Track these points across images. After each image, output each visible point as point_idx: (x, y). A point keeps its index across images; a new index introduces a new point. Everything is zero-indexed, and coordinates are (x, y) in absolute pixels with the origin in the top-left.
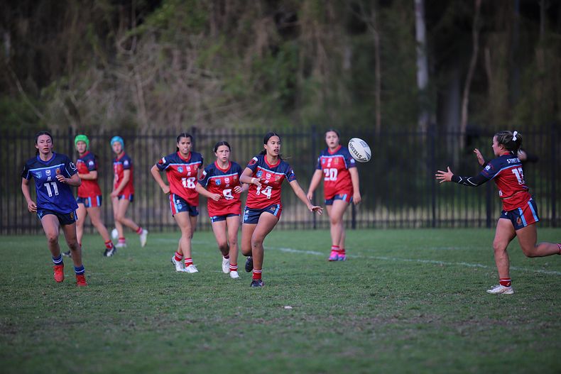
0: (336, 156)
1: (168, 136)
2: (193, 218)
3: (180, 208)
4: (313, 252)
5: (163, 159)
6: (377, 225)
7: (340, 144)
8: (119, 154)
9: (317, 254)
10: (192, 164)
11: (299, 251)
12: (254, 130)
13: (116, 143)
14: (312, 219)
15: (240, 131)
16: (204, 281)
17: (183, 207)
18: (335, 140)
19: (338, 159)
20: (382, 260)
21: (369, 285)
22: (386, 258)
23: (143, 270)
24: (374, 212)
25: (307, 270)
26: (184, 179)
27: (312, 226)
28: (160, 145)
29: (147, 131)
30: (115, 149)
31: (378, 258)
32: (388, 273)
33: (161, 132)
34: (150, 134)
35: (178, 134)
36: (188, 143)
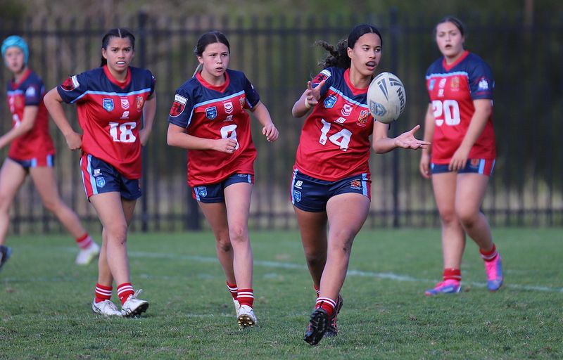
0: (455, 73)
1: (88, 33)
2: (127, 204)
3: (102, 184)
4: (393, 276)
5: (74, 79)
6: (527, 218)
7: (465, 49)
8: (20, 72)
9: (401, 278)
10: (132, 93)
11: (363, 274)
12: (269, 20)
13: (12, 50)
14: (390, 206)
15: (240, 21)
16: (164, 335)
17: (108, 183)
18: (455, 40)
19: (457, 81)
20: (538, 292)
21: (508, 344)
22: (545, 289)
23: (36, 312)
24: (520, 192)
25: (380, 313)
26: (113, 125)
27: (390, 220)
28: (73, 51)
29: (44, 22)
30: (9, 61)
31: (528, 287)
32: (549, 320)
33: (73, 22)
34: (51, 27)
35: (109, 26)
36: (126, 49)
